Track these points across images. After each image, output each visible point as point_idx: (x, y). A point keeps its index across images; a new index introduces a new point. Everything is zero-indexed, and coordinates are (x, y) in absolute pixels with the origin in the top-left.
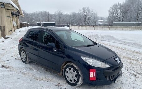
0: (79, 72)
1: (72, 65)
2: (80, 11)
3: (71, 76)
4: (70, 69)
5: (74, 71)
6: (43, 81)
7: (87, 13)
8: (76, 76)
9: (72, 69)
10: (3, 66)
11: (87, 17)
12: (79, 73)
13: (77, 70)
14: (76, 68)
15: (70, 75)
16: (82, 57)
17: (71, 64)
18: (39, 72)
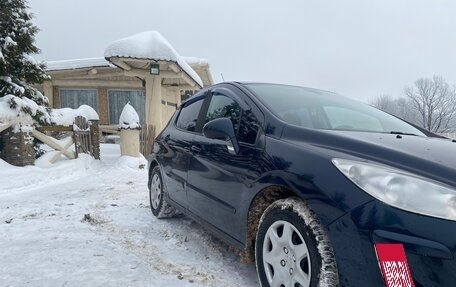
0: (316, 243)
1: (290, 209)
2: (408, 91)
3: (287, 268)
4: (280, 231)
5: (296, 240)
6: (176, 276)
7: (436, 96)
8: (304, 265)
9: (288, 227)
10: (87, 217)
11: (436, 112)
12: (321, 247)
13: (310, 231)
14: (307, 222)
15: (283, 263)
16: (336, 162)
17: (285, 204)
18: (183, 247)
